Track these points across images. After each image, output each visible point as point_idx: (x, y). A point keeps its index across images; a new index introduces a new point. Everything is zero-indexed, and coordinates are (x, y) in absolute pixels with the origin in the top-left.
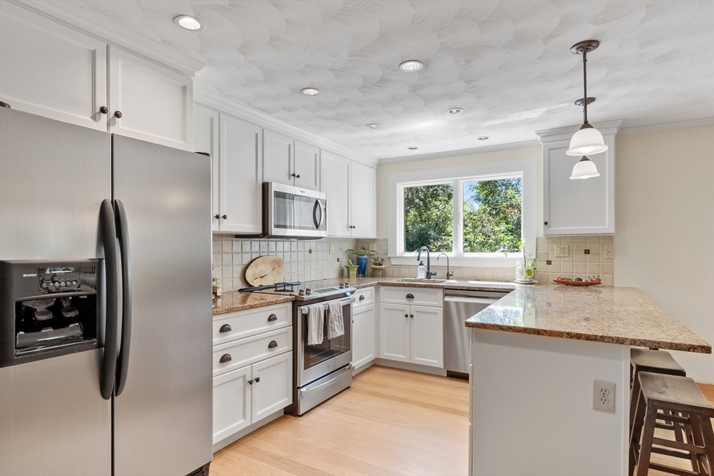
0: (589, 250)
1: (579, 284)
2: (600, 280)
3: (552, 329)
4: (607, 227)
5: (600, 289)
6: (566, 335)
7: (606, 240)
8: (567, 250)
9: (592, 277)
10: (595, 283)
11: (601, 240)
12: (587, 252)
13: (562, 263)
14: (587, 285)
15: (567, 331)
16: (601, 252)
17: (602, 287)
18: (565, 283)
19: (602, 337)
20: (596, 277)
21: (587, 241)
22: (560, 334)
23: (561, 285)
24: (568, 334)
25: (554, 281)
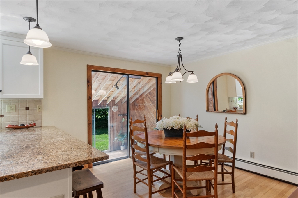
0: (28, 108)
1: (23, 127)
2: (35, 124)
3: (18, 172)
4: (39, 95)
5: (35, 129)
6: (30, 173)
7: (38, 102)
8: (14, 108)
9: (30, 123)
10: (32, 126)
11: (35, 102)
12: (27, 109)
13: (11, 116)
14: (27, 127)
15: (31, 170)
16: (35, 109)
17: (36, 128)
18: (13, 128)
19: (57, 167)
20: (33, 122)
21: (27, 102)
22: (26, 175)
23: (11, 130)
24: (32, 172)
25: (6, 127)
